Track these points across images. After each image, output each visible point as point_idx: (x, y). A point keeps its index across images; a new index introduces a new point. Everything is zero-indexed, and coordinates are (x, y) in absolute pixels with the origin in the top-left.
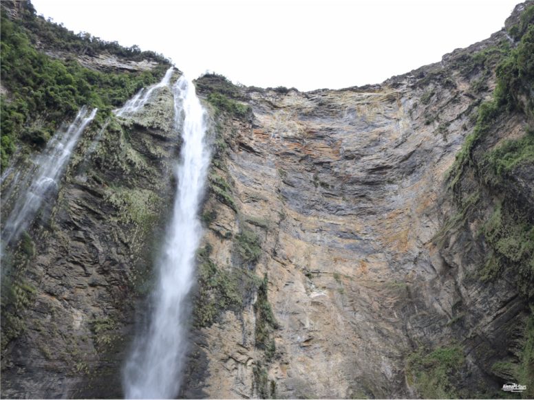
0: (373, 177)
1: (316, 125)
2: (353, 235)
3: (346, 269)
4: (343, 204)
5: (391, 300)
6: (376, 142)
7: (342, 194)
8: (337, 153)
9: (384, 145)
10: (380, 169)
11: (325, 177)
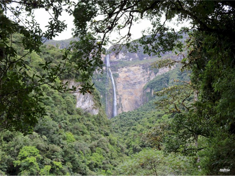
0: (134, 84)
1: (127, 74)
2: (131, 92)
3: (130, 98)
4: (130, 87)
5: (134, 102)
6: (135, 78)
7: (130, 86)
8: (130, 80)
9: (137, 79)
10: (135, 83)
11: (128, 83)
